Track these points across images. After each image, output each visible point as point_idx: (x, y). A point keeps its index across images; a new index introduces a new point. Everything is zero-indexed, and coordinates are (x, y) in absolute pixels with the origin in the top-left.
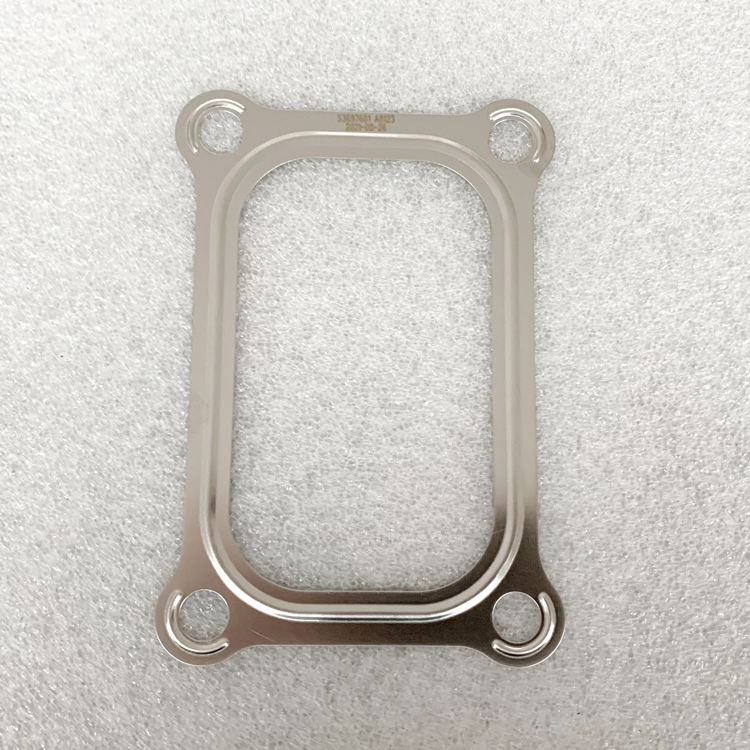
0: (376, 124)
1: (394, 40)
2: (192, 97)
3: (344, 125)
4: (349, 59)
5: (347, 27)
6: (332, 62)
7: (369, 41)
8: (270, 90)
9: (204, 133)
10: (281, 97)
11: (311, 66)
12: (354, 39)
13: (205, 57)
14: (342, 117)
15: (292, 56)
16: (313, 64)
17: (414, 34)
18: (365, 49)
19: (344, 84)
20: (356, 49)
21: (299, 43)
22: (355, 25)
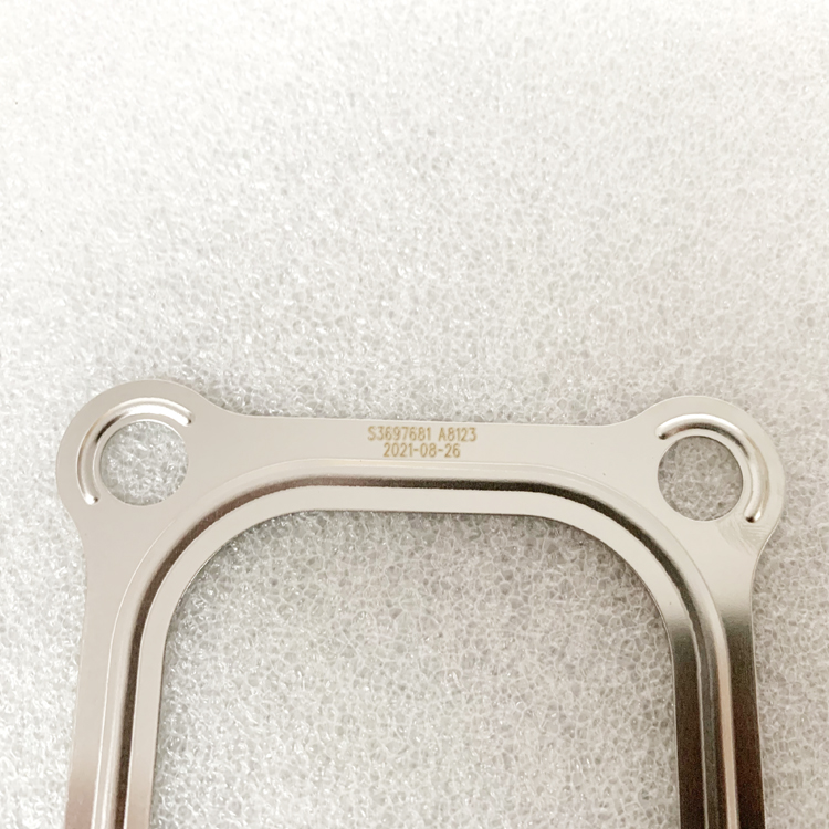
0: (441, 444)
1: (474, 272)
2: (94, 394)
3: (380, 446)
4: (391, 315)
5: (390, 246)
6: (362, 321)
7: (431, 276)
8: (243, 380)
9: (113, 462)
10: (264, 393)
11: (321, 330)
12: (401, 272)
13: (125, 311)
14: (377, 432)
15: (287, 309)
16: (327, 325)
17: (510, 261)
18: (421, 293)
19: (381, 367)
20: (404, 294)
21: (302, 280)
22: (405, 243)
